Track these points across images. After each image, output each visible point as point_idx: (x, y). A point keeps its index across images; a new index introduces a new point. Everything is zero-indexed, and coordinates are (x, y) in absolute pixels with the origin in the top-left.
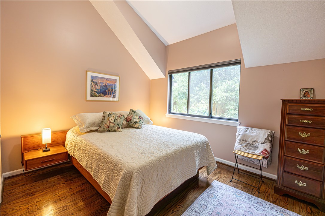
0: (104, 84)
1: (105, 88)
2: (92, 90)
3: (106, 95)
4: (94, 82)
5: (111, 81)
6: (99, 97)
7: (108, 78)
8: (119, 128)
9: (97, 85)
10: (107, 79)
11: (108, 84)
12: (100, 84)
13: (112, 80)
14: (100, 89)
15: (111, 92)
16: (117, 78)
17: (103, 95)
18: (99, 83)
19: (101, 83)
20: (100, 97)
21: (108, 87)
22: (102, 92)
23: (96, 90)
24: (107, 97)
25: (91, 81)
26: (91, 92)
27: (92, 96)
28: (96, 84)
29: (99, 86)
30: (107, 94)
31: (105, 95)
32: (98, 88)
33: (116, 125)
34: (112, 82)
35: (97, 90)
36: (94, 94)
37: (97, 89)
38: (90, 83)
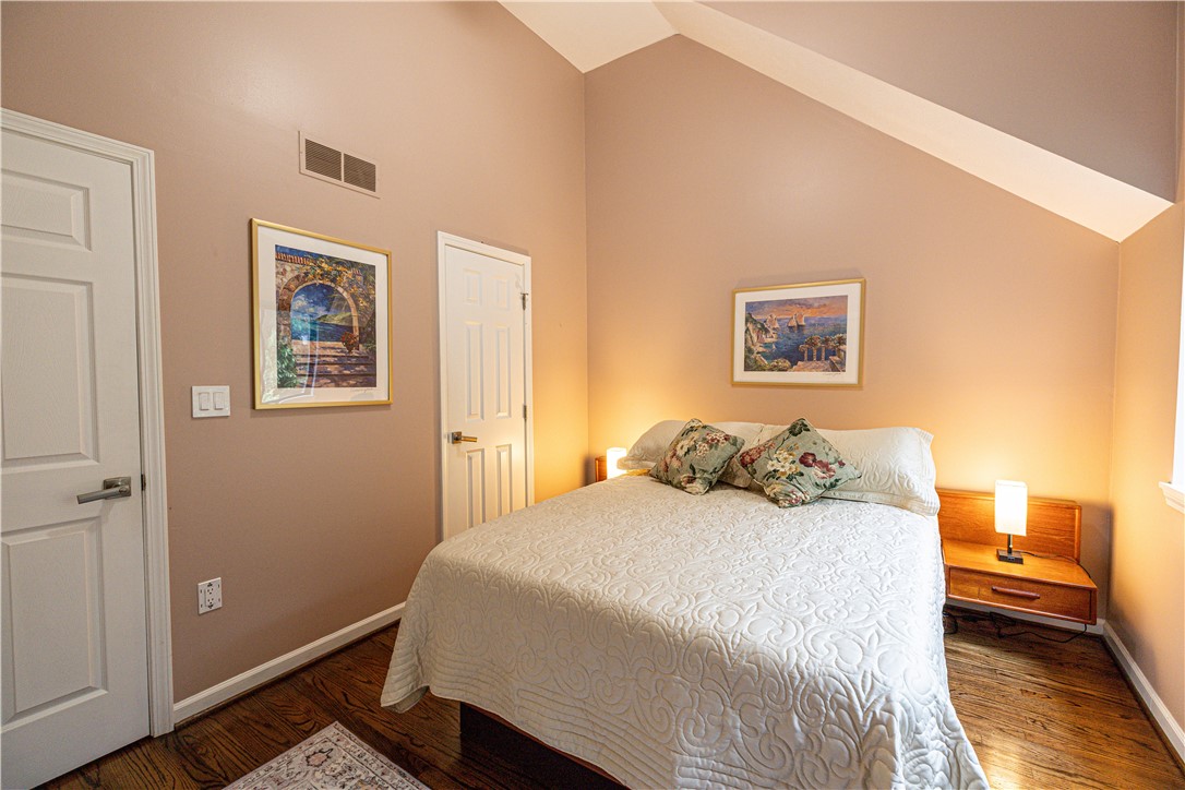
0: (794, 323)
1: (795, 336)
2: (749, 351)
3: (799, 363)
4: (755, 322)
5: (819, 307)
6: (771, 370)
7: (805, 300)
8: (691, 480)
9: (767, 331)
10: (803, 304)
11: (806, 320)
12: (777, 326)
13: (822, 302)
14: (776, 343)
15: (819, 350)
16: (852, 291)
17: (788, 364)
18: (771, 321)
19: (779, 320)
20: (775, 373)
21: (806, 332)
22: (783, 353)
23: (761, 349)
24: (803, 369)
25: (747, 321)
26: (746, 357)
27: (747, 368)
28: (762, 325)
29: (772, 332)
30: (802, 360)
31: (794, 363)
32: (769, 340)
33: (686, 466)
34: (825, 310)
35: (766, 347)
36: (756, 361)
37: (767, 345)
38: (744, 329)
